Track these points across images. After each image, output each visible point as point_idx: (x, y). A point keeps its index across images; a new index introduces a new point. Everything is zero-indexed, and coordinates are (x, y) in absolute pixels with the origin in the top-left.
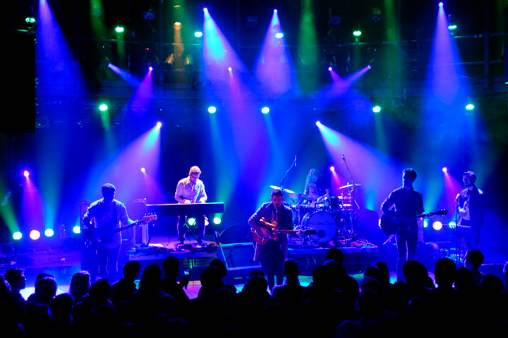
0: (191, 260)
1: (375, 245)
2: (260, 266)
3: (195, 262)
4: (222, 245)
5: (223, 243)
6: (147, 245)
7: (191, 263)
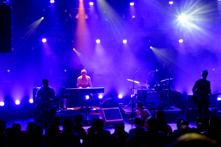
0: (88, 116)
1: (180, 109)
2: (122, 120)
3: (90, 117)
4: (103, 109)
5: (103, 108)
6: (66, 109)
7: (88, 118)
